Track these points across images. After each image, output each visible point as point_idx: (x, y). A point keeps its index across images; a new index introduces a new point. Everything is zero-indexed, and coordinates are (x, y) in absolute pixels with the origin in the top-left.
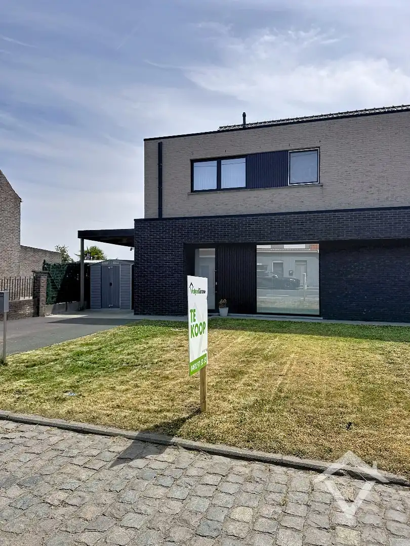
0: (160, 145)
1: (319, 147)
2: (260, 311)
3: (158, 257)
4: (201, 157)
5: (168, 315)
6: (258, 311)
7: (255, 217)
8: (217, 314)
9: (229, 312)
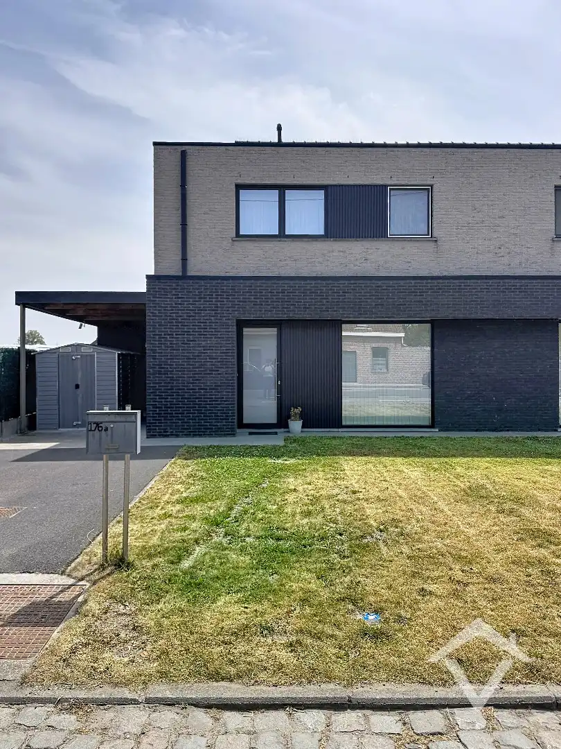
0: (184, 154)
1: (432, 186)
2: (348, 423)
3: (191, 341)
4: (253, 182)
5: (210, 435)
6: (344, 423)
7: (352, 282)
8: (286, 430)
9: (303, 427)
